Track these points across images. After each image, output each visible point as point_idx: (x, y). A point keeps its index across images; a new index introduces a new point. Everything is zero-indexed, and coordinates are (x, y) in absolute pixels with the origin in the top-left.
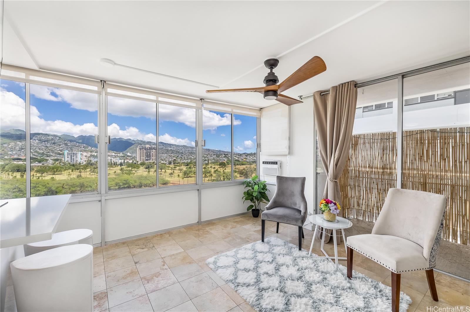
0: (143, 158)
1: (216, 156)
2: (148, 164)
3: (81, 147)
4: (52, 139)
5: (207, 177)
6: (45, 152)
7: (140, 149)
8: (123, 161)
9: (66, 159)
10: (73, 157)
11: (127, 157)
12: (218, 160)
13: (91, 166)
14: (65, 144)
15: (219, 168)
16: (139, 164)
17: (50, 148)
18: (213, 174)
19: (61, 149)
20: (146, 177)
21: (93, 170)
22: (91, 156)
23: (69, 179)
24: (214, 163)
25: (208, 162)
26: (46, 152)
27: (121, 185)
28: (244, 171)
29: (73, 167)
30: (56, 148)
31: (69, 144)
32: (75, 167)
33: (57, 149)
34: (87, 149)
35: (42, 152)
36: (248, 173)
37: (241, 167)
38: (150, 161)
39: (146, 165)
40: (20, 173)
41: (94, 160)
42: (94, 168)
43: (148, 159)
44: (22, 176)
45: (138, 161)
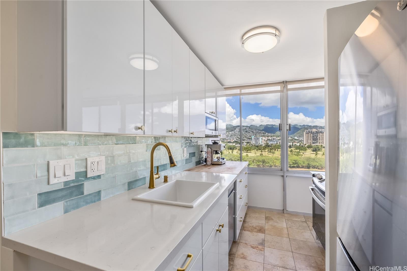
0: (310, 141)
2: (316, 147)
3: (261, 134)
4: (245, 129)
7: (307, 133)
8: (291, 144)
9: (253, 142)
10: (257, 141)
11: (295, 141)
13: (268, 147)
14: (252, 131)
16: (306, 147)
17: (244, 135)
19: (250, 135)
20: (314, 160)
21: (270, 150)
22: (268, 140)
23: (256, 156)
27: (291, 164)
29: (257, 148)
31: (254, 132)
33: (248, 135)
34: (265, 135)
35: (241, 137)
38: (317, 144)
39: (313, 147)
40: (231, 150)
41: (270, 143)
42: (270, 149)
43: (315, 142)
44: (232, 152)
45: (305, 143)
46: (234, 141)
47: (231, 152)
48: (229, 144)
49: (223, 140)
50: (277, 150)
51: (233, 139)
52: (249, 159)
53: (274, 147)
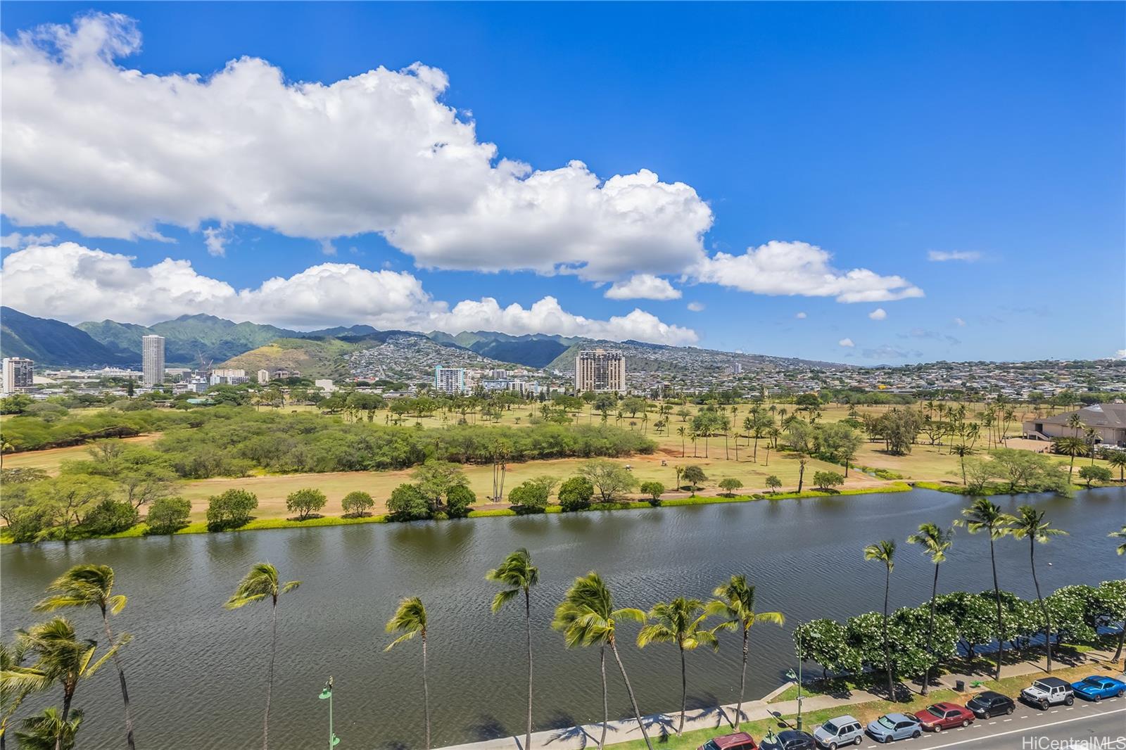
0: (589, 382)
1: (785, 375)
2: (603, 397)
3: (464, 358)
4: (415, 344)
5: (762, 437)
6: (404, 369)
7: (583, 359)
8: (545, 388)
9: (439, 384)
11: (554, 380)
12: (790, 388)
13: (484, 400)
14: (437, 351)
15: (796, 411)
16: (580, 397)
17: (412, 361)
18: (781, 431)
19: (429, 362)
20: (599, 432)
21: (487, 409)
22: (483, 377)
23: (445, 427)
24: (780, 397)
25: (762, 393)
26: (406, 370)
27: (545, 448)
28: (886, 422)
29: (451, 403)
30: (421, 361)
31: (443, 352)
32: (454, 401)
33: (424, 361)
34: (475, 362)
35: (400, 369)
36: (903, 429)
37: (878, 411)
38: (606, 390)
39: (597, 398)
40: (367, 411)
41: (488, 387)
42: (489, 405)
43: (602, 383)
44: (371, 418)
45: (577, 388)
46: (377, 379)
47: (365, 419)
48: (360, 391)
49: (340, 376)
50: (507, 409)
51: (375, 376)
52: (424, 439)
53: (498, 398)
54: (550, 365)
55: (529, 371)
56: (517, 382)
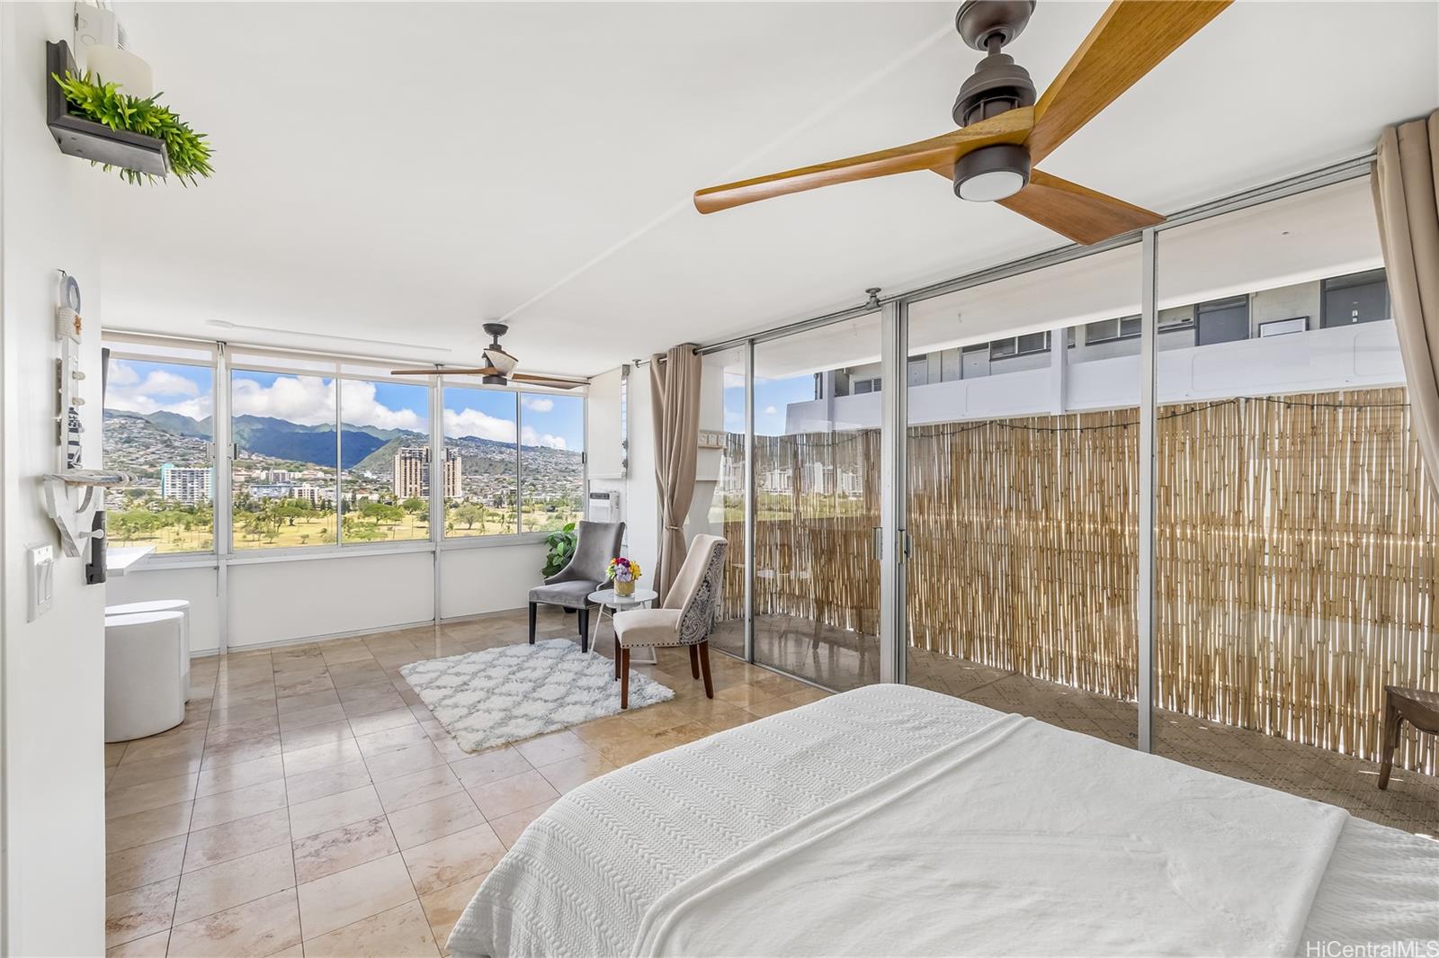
0: (413, 486)
7: (405, 458)
8: (349, 496)
9: (169, 489)
10: (189, 485)
11: (364, 484)
13: (248, 514)
14: (165, 442)
17: (115, 456)
19: (150, 458)
21: (254, 525)
22: (249, 480)
30: (134, 456)
31: (176, 444)
32: (195, 515)
33: (139, 457)
39: (423, 508)
41: (256, 494)
42: (258, 519)
45: (397, 494)
50: (288, 524)
53: (274, 510)
54: (359, 465)
55: (326, 472)
56: (306, 487)
